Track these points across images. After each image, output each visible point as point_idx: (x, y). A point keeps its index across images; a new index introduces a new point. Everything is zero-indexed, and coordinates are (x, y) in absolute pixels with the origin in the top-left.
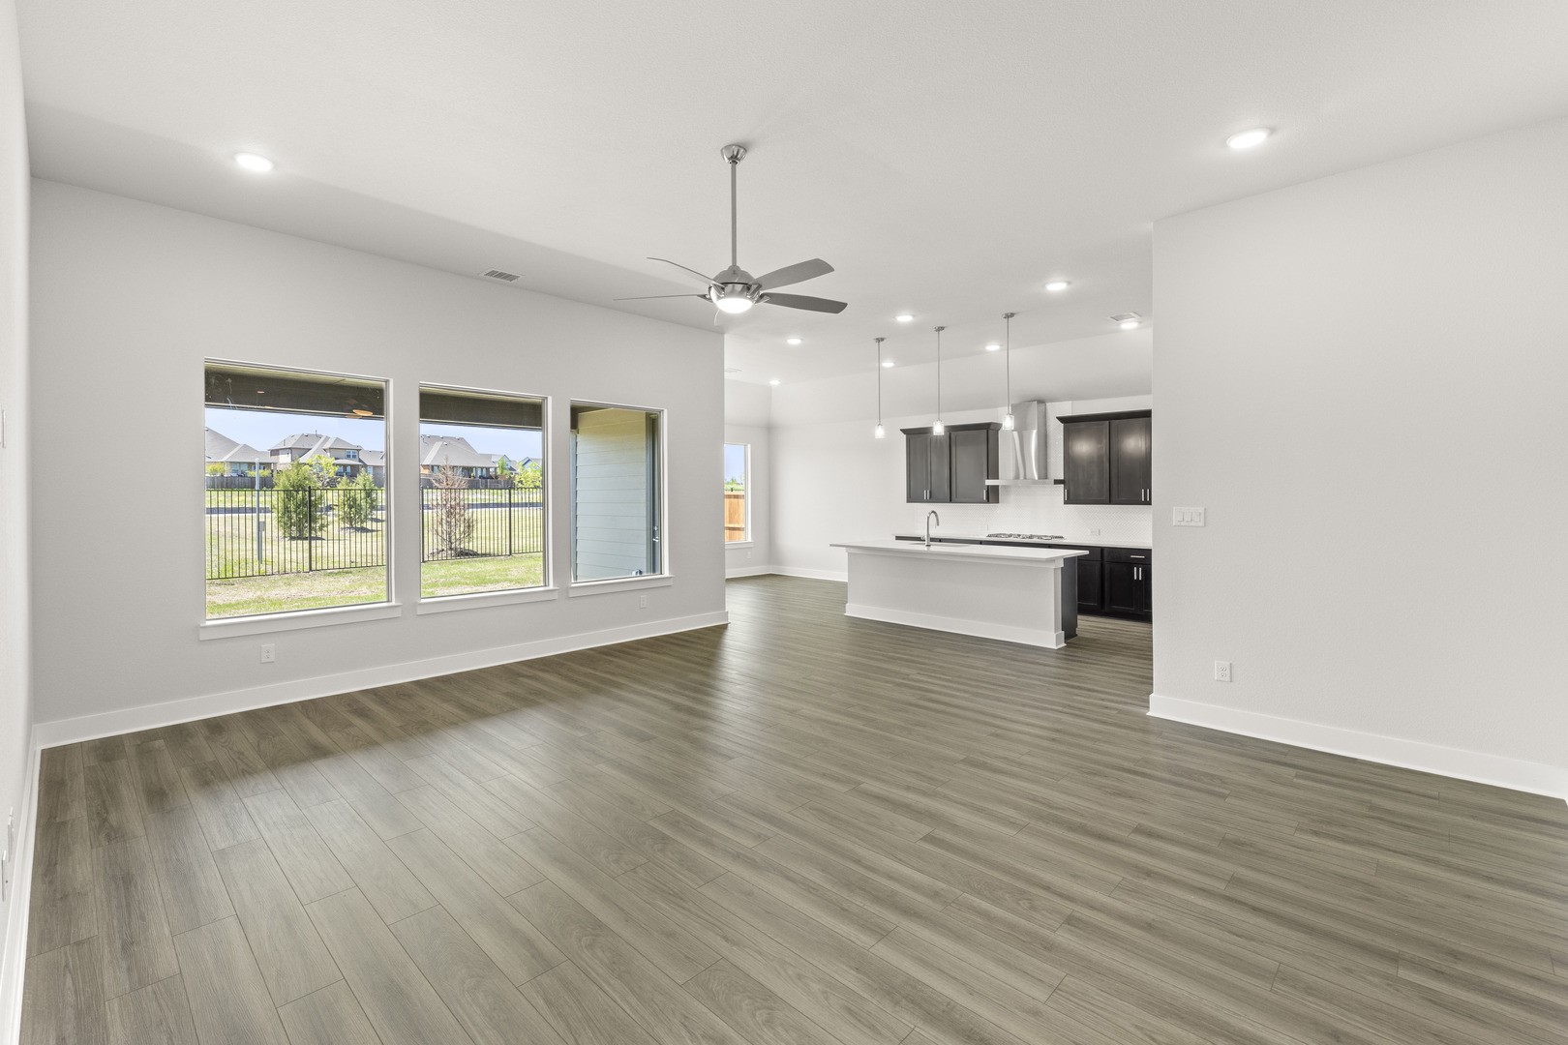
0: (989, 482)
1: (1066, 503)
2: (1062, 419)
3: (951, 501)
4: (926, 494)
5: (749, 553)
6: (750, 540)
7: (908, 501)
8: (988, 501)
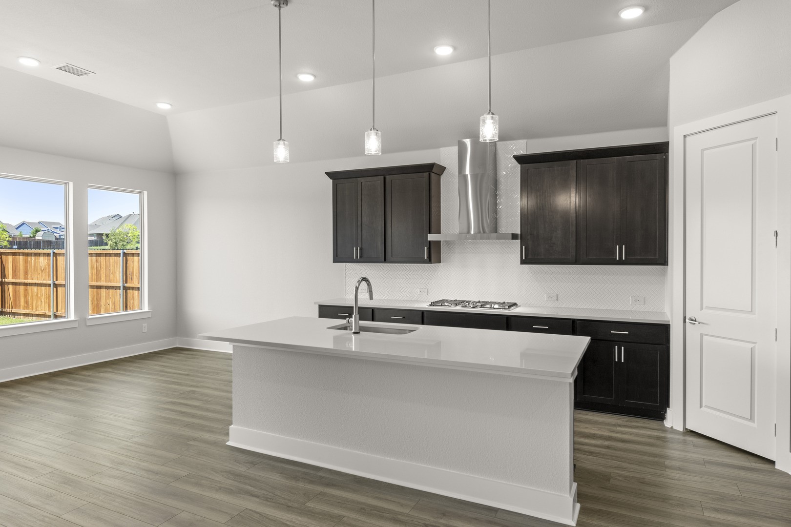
0: (431, 237)
1: (523, 262)
2: (520, 159)
3: (385, 260)
4: (356, 252)
5: (145, 325)
6: (146, 308)
7: (334, 262)
8: (430, 261)
